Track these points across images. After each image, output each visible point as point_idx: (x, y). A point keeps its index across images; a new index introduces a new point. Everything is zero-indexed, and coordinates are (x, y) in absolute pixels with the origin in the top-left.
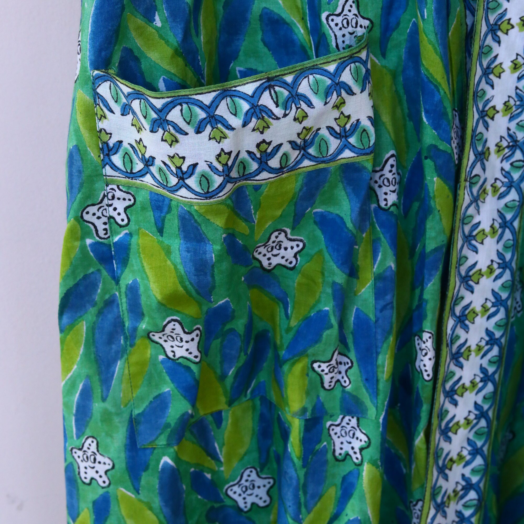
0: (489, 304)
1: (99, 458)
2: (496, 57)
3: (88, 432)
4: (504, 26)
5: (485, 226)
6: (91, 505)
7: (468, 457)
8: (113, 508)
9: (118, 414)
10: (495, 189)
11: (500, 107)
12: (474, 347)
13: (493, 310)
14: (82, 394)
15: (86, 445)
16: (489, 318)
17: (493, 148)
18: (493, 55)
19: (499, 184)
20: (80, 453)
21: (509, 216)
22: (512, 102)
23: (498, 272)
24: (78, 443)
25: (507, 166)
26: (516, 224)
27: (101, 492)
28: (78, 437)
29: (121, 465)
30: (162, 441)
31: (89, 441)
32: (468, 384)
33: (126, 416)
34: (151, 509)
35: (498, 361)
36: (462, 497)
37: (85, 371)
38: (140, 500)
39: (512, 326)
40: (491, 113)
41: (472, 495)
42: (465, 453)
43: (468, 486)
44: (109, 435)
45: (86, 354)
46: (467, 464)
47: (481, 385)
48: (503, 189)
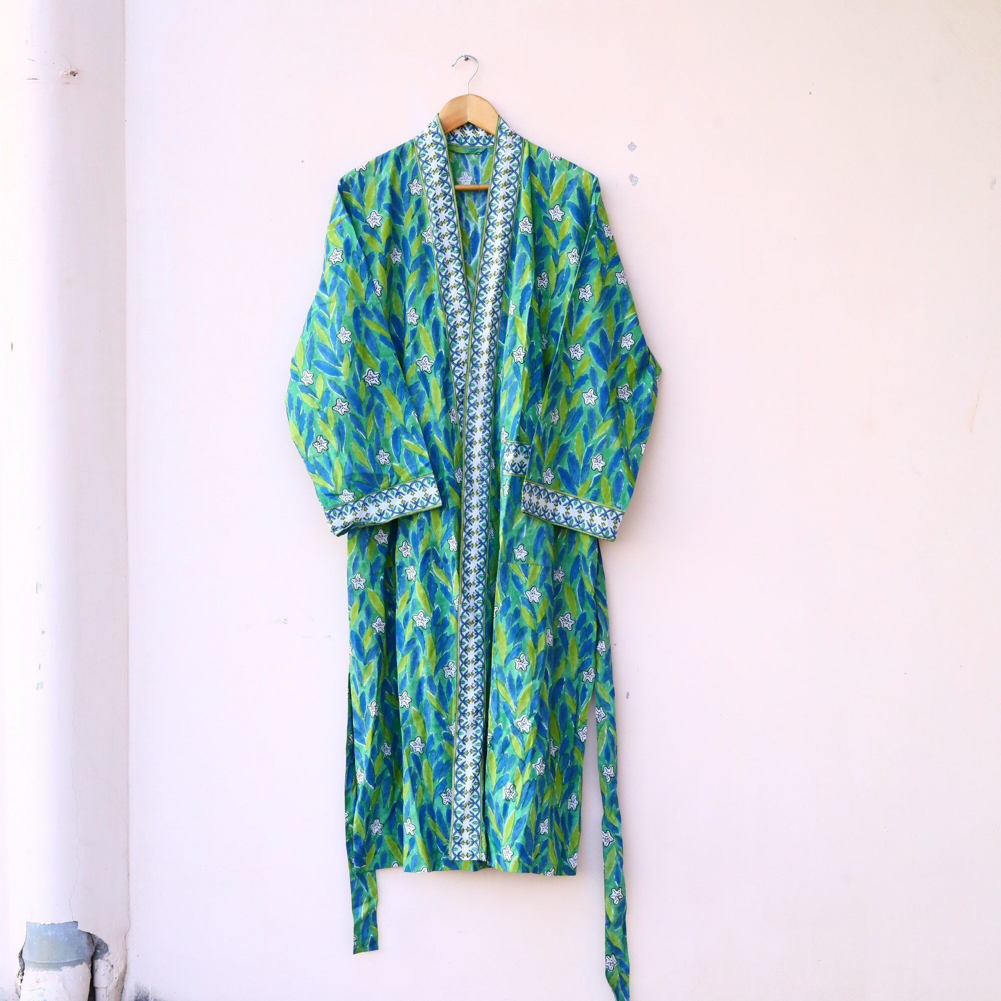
0: (479, 530)
1: (361, 579)
2: (472, 452)
3: (357, 572)
4: (474, 443)
5: (474, 504)
6: (359, 597)
7: (477, 584)
8: (366, 596)
9: (367, 563)
10: (477, 493)
11: (476, 467)
12: (474, 544)
13: (480, 532)
14: (355, 559)
15: (357, 576)
16: (479, 535)
17: (475, 480)
18: (472, 451)
19: (478, 492)
20: (354, 580)
21: (484, 503)
22: (480, 466)
23: (480, 519)
24: (353, 577)
25: (481, 487)
26: (487, 505)
27: (362, 591)
28: (353, 574)
29: (369, 580)
30: (380, 571)
31: (358, 575)
32: (474, 557)
33: (369, 564)
34: (378, 595)
35: (485, 551)
36: (476, 599)
37: (356, 552)
38: (374, 592)
39: (489, 540)
40: (473, 469)
41: (480, 598)
42: (475, 582)
43: (478, 595)
44: (364, 571)
45: (357, 545)
46: (477, 586)
47: (479, 558)
48: (480, 493)
